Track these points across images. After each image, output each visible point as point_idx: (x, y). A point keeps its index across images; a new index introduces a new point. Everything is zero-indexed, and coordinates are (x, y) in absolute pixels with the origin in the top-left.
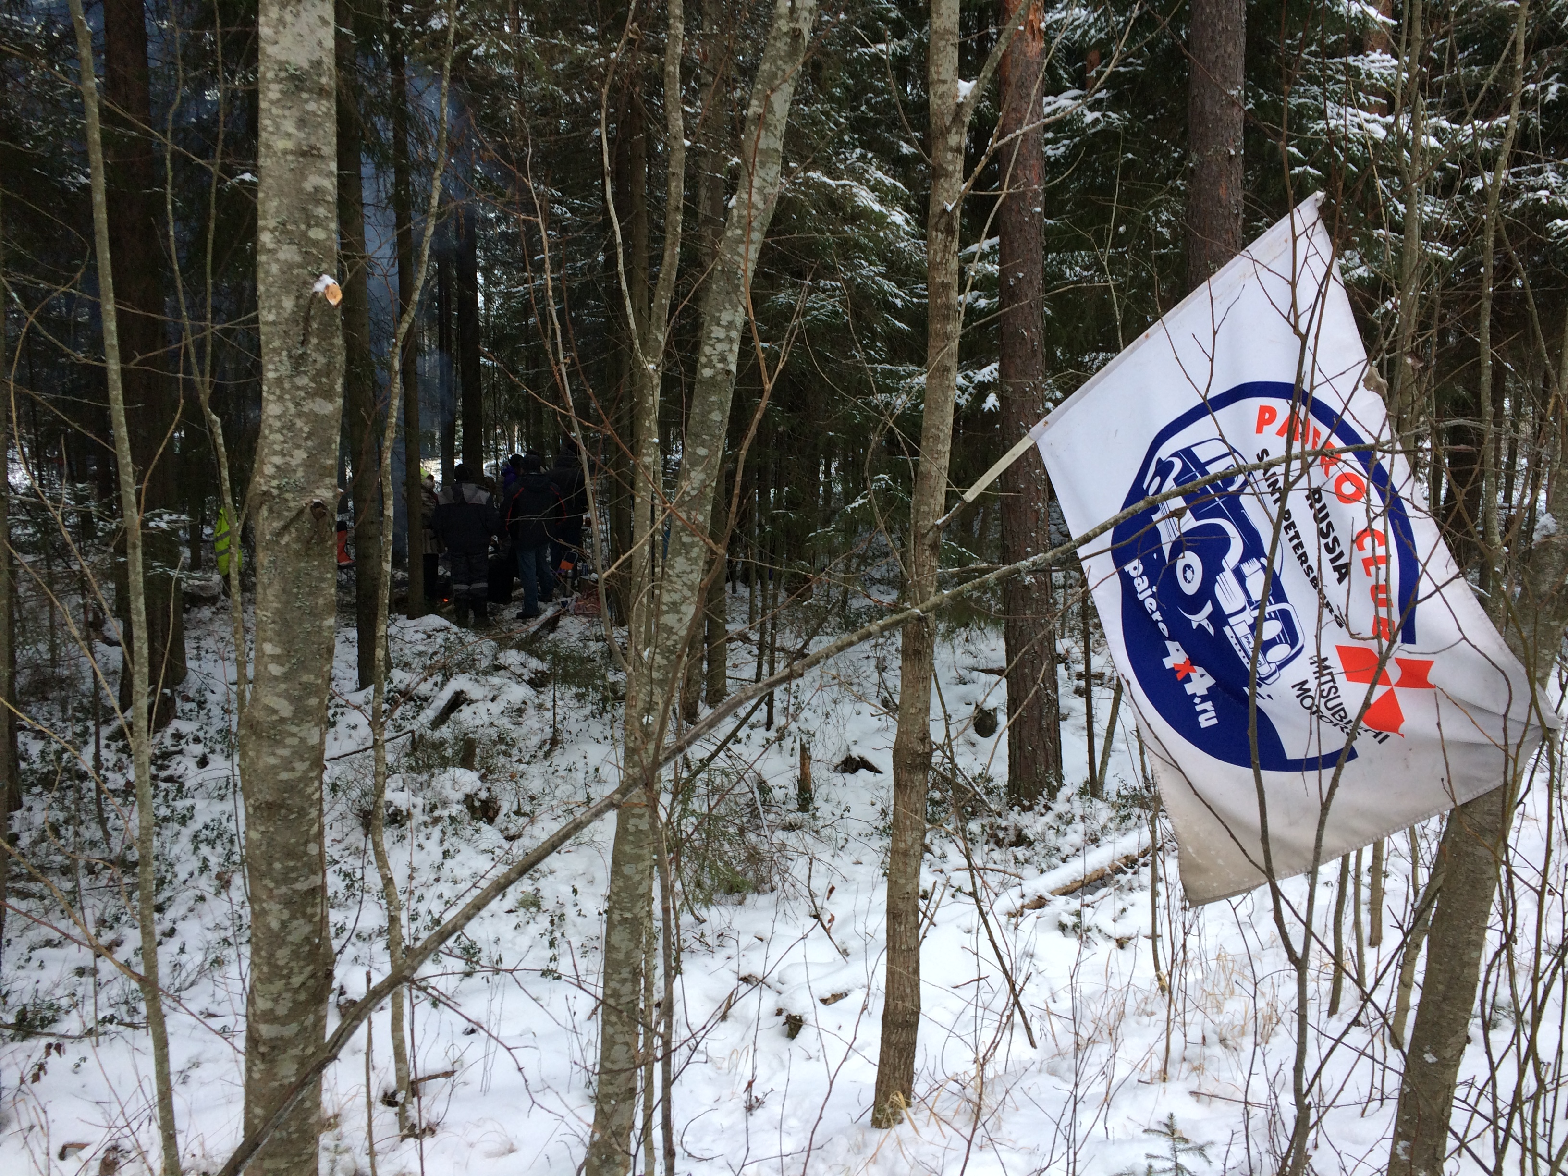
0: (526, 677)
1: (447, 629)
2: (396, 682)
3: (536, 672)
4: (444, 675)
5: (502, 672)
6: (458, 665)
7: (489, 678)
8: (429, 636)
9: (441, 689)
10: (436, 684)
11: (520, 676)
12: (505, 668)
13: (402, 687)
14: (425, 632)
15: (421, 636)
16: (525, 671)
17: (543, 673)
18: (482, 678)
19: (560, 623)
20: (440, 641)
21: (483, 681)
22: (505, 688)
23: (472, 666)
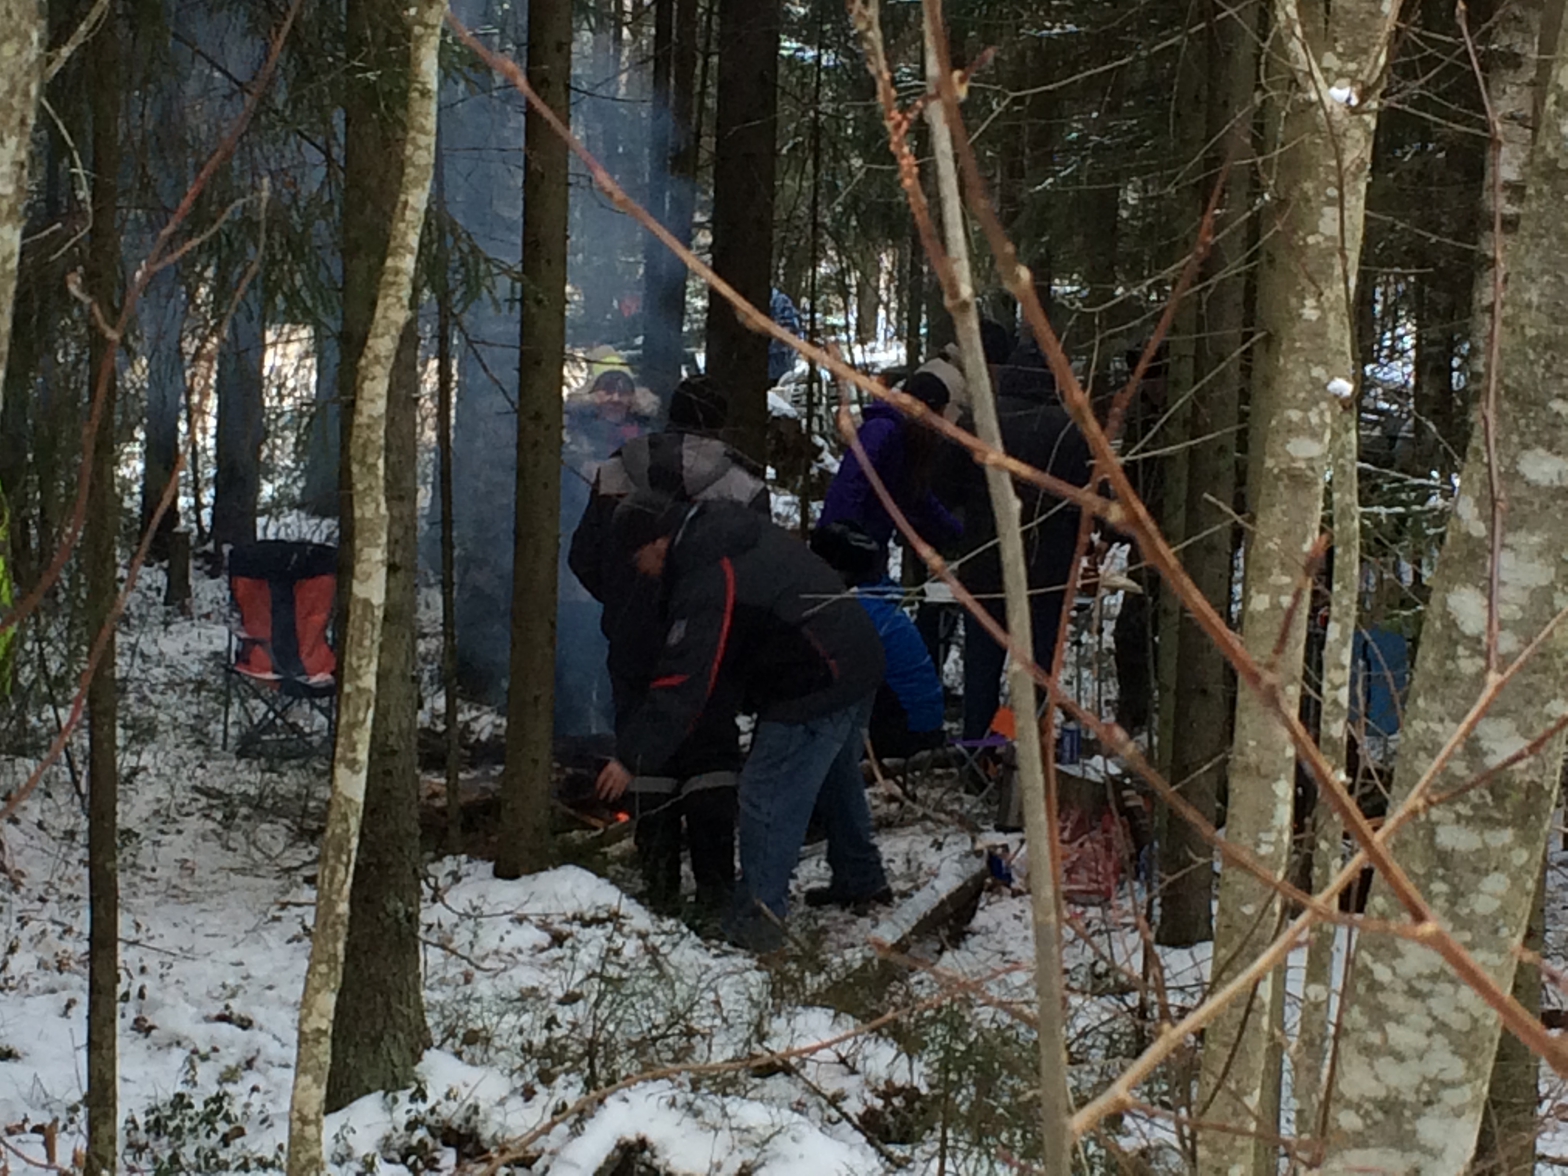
0: (853, 1107)
1: (615, 918)
2: (434, 1095)
3: (889, 1092)
4: (590, 1083)
5: (778, 1084)
6: (640, 1047)
7: (733, 1105)
8: (558, 939)
9: (576, 1131)
10: (561, 1110)
11: (835, 1100)
12: (788, 1070)
13: (452, 1112)
14: (544, 926)
15: (531, 936)
16: (851, 1084)
17: (911, 1094)
18: (710, 1104)
19: (981, 919)
20: (588, 956)
21: (712, 1115)
22: (782, 1143)
23: (681, 1056)
